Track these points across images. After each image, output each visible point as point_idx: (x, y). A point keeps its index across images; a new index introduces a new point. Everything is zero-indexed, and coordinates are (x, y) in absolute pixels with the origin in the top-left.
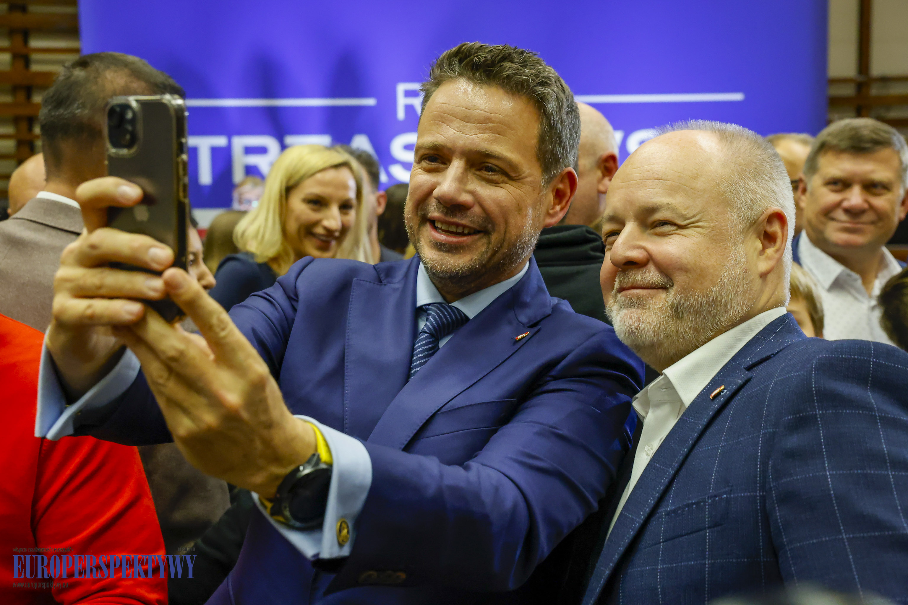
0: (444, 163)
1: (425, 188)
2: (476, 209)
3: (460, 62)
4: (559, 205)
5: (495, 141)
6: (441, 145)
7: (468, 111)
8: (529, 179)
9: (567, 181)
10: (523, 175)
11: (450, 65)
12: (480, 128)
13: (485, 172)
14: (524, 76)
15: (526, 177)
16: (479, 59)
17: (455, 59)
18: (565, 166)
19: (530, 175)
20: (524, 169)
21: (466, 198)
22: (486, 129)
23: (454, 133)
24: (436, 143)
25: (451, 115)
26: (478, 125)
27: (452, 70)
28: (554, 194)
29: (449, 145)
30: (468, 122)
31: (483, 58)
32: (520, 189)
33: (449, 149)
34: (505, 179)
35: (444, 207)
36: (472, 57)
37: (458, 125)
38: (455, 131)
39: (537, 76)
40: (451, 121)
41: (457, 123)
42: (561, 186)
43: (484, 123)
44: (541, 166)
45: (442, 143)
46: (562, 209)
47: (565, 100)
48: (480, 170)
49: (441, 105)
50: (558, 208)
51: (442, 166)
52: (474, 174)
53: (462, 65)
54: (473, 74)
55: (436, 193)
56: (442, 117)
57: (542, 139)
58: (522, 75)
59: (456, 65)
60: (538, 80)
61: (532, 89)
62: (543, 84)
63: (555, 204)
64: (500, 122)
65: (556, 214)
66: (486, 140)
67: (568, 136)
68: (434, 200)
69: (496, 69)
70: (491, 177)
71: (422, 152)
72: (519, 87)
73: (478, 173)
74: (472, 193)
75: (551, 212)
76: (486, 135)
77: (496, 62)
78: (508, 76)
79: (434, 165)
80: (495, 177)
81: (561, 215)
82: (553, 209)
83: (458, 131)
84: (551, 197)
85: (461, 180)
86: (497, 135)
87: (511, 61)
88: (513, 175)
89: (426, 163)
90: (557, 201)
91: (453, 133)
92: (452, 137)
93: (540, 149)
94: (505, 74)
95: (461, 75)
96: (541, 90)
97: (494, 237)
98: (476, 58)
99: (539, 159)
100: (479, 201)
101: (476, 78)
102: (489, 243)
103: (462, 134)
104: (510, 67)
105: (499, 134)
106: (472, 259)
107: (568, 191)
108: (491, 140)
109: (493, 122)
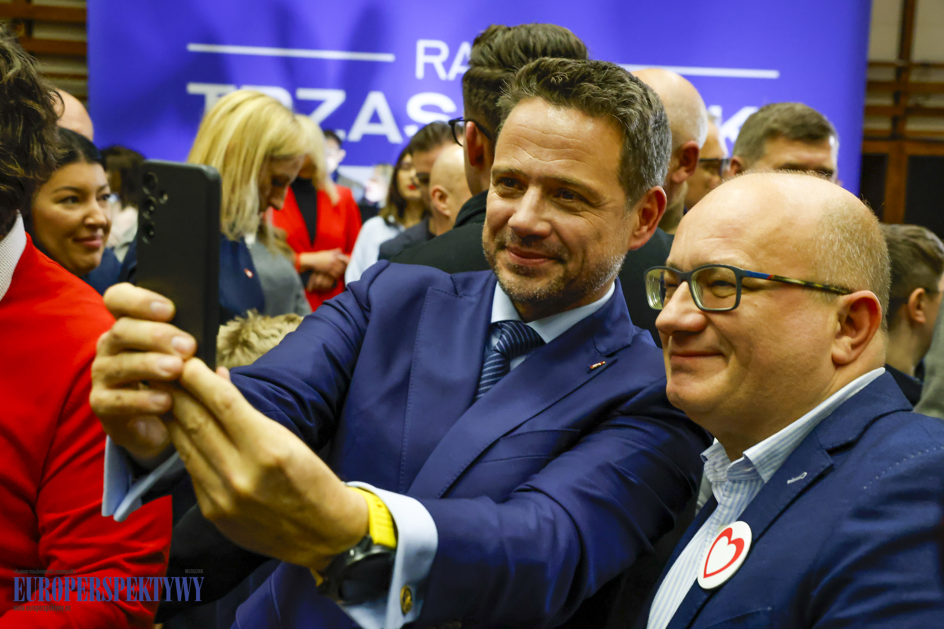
0: (521, 189)
1: (501, 216)
2: (554, 238)
3: (538, 80)
4: (645, 225)
5: (572, 167)
6: (516, 170)
7: (544, 135)
8: (610, 205)
9: (655, 201)
10: (604, 201)
11: (528, 81)
12: (557, 154)
13: (563, 199)
14: (604, 97)
15: (607, 203)
16: (556, 78)
17: (533, 77)
18: (652, 186)
19: (612, 200)
20: (605, 195)
21: (542, 227)
22: (563, 155)
23: (530, 158)
24: (511, 168)
25: (528, 139)
26: (555, 150)
27: (530, 88)
28: (641, 214)
29: (525, 171)
30: (545, 147)
31: (560, 79)
32: (600, 215)
33: (525, 175)
34: (586, 207)
36: (549, 76)
37: (534, 150)
38: (531, 157)
39: (618, 96)
40: (528, 145)
41: (534, 148)
42: (648, 206)
43: (561, 149)
44: (624, 189)
45: (517, 169)
46: (649, 229)
47: (651, 116)
48: (557, 196)
49: (517, 127)
50: (645, 228)
51: (519, 191)
52: (552, 201)
53: (541, 83)
54: (551, 95)
55: (511, 221)
56: (518, 140)
57: (624, 162)
58: (601, 96)
59: (534, 84)
60: (621, 100)
61: (613, 110)
62: (626, 104)
63: (642, 224)
64: (576, 148)
65: (643, 235)
66: (564, 167)
67: (655, 154)
68: (510, 229)
69: (574, 90)
70: (568, 205)
71: (498, 176)
72: (600, 107)
73: (555, 199)
74: (549, 221)
75: (637, 233)
76: (562, 161)
77: (575, 82)
78: (587, 98)
79: (510, 189)
80: (574, 204)
81: (648, 237)
82: (639, 229)
83: (534, 156)
84: (637, 218)
85: (537, 209)
86: (575, 161)
87: (591, 81)
88: (594, 202)
89: (502, 187)
90: (644, 221)
91: (528, 158)
92: (527, 162)
93: (622, 173)
94: (584, 96)
95: (538, 94)
96: (623, 110)
97: (571, 266)
98: (553, 78)
99: (621, 183)
100: (555, 230)
101: (553, 98)
102: (566, 271)
103: (538, 160)
104: (590, 88)
105: (577, 160)
106: (550, 282)
107: (656, 210)
108: (569, 167)
109: (570, 147)
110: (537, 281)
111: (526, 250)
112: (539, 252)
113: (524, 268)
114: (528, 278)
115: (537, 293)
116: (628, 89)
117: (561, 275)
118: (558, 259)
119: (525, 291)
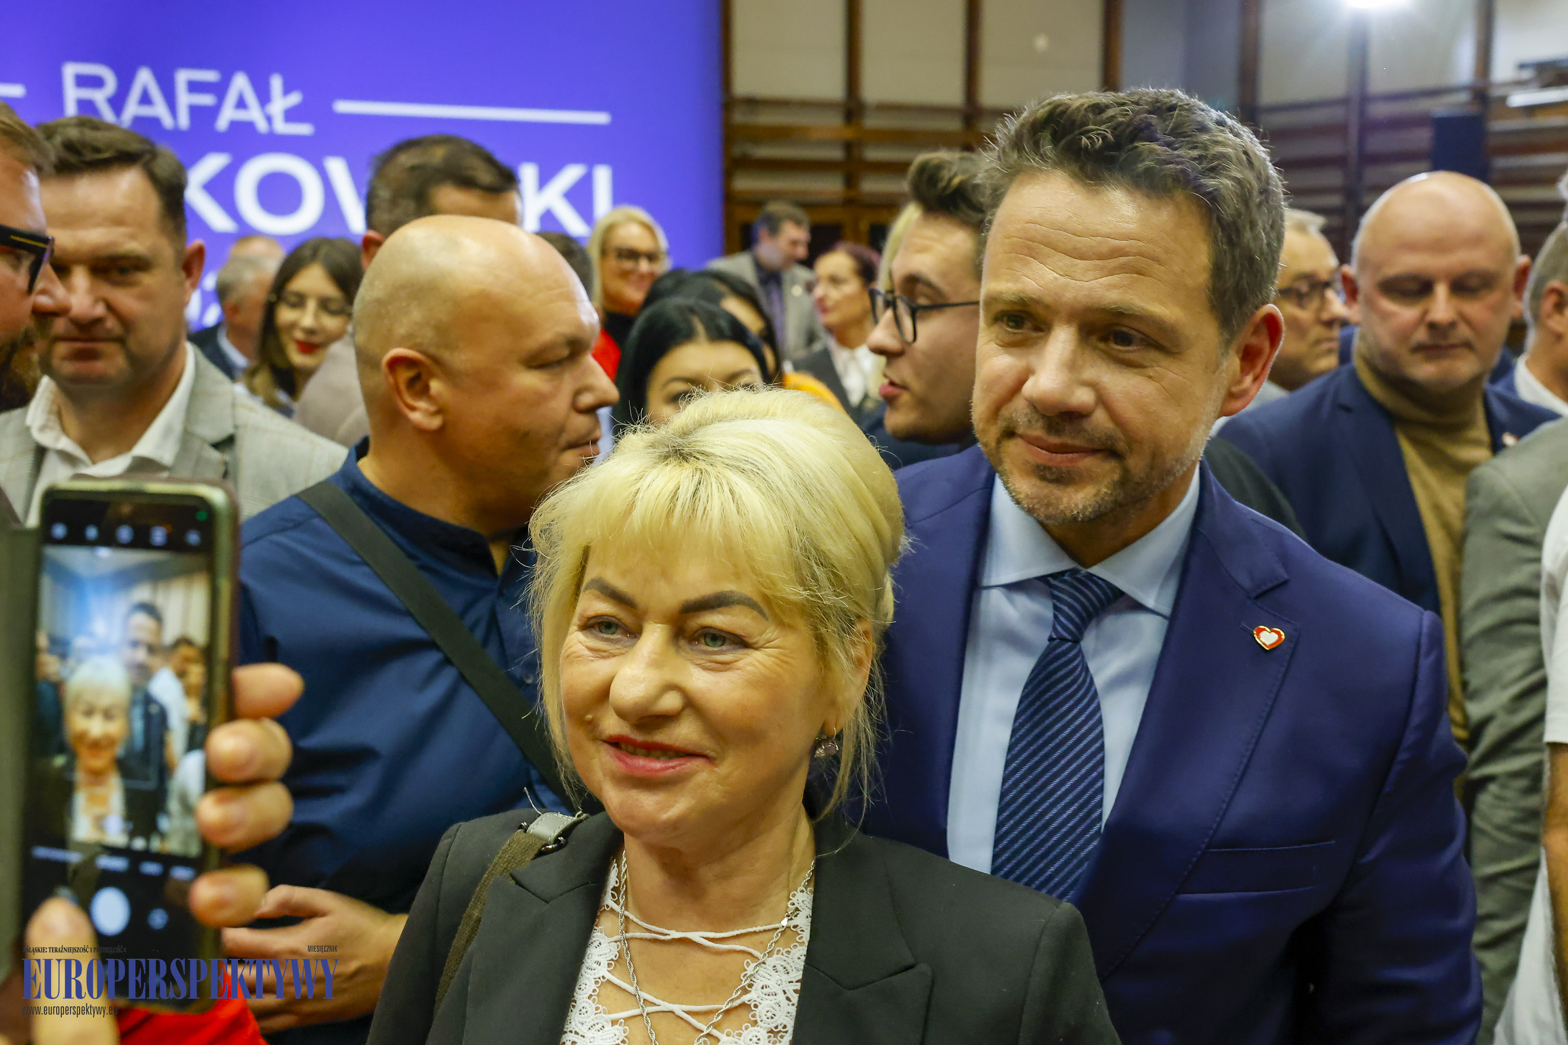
0: (1038, 329)
1: (1009, 380)
2: (1101, 416)
3: (1056, 140)
4: (1250, 372)
5: (1132, 287)
6: (1031, 299)
9: (1264, 331)
11: (1036, 143)
12: (1102, 268)
13: (1115, 346)
14: (1177, 163)
16: (1089, 138)
17: (1045, 133)
18: (1261, 306)
21: (1083, 397)
22: (1115, 268)
23: (1056, 278)
24: (1022, 295)
25: (1048, 245)
26: (1098, 262)
27: (1040, 156)
28: (1241, 355)
29: (1048, 299)
30: (1081, 258)
31: (1097, 138)
33: (1047, 307)
35: (1044, 416)
36: (1076, 134)
37: (1060, 263)
38: (1056, 275)
39: (1200, 158)
40: (1048, 256)
41: (1060, 261)
42: (1254, 341)
43: (1108, 259)
45: (1033, 296)
48: (1104, 339)
49: (1027, 225)
50: (1249, 377)
51: (1034, 334)
52: (1095, 348)
53: (1059, 147)
54: (1082, 168)
55: (1029, 388)
56: (1029, 248)
57: (1217, 271)
58: (1172, 163)
59: (1048, 148)
61: (1194, 184)
62: (1213, 171)
63: (1241, 372)
64: (1136, 254)
65: (1246, 389)
68: (1025, 403)
69: (1123, 156)
70: (1127, 355)
71: (1000, 307)
73: (1102, 345)
74: (1093, 386)
75: (1237, 387)
76: (1115, 279)
77: (1124, 142)
78: (1148, 168)
79: (1018, 333)
81: (1254, 392)
82: (1240, 381)
83: (1061, 273)
84: (1233, 362)
85: (1072, 366)
86: (1135, 275)
87: (1152, 139)
88: (1169, 345)
89: (1004, 329)
90: (1246, 367)
91: (1052, 278)
92: (1052, 285)
94: (1141, 166)
95: (1057, 165)
97: (1133, 462)
98: (1084, 140)
99: (1213, 307)
100: (1103, 400)
101: (1085, 173)
102: (1125, 471)
103: (1070, 281)
104: (1151, 151)
105: (1138, 274)
106: (1099, 492)
108: (1124, 286)
109: (1126, 254)
110: (1077, 491)
111: (1057, 439)
112: (1076, 442)
113: (1054, 470)
114: (1062, 487)
115: (1078, 513)
116: (1217, 143)
117: (1117, 478)
118: (1110, 453)
119: (1058, 511)
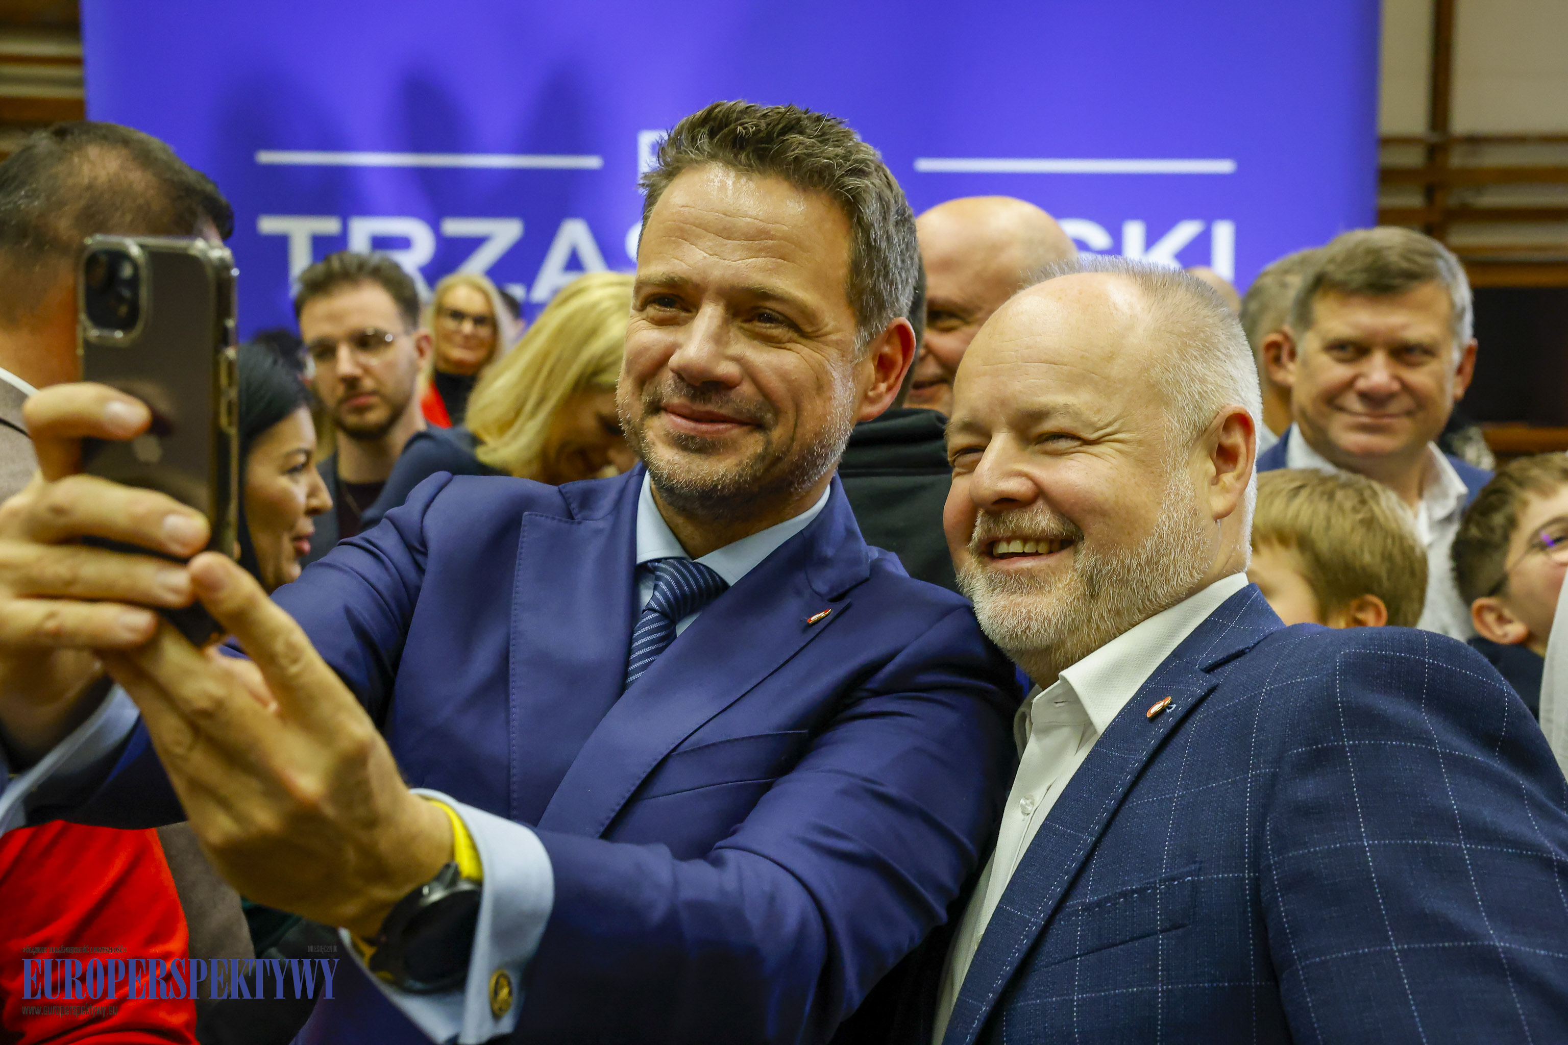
0: (687, 310)
1: (655, 354)
2: (746, 388)
3: (712, 134)
4: (883, 381)
5: (775, 271)
6: (681, 278)
7: (728, 218)
8: (834, 337)
9: (897, 341)
10: (825, 330)
11: (694, 140)
12: (749, 249)
13: (759, 324)
14: (824, 158)
15: (829, 333)
16: (745, 128)
17: (702, 130)
18: (895, 315)
19: (837, 330)
20: (827, 320)
21: (726, 369)
22: (761, 250)
23: (705, 257)
24: (672, 275)
25: (699, 226)
26: (745, 243)
27: (697, 149)
28: (876, 363)
29: (696, 278)
30: (728, 238)
31: (752, 128)
32: (819, 351)
33: (696, 286)
34: (795, 336)
35: (689, 385)
36: (732, 126)
37: (710, 244)
38: (705, 255)
39: (846, 158)
40: (699, 237)
41: (710, 241)
42: (886, 349)
43: (755, 240)
44: (854, 315)
45: (684, 276)
46: (889, 389)
47: (893, 201)
48: (750, 320)
49: (680, 209)
50: (883, 387)
51: (684, 314)
52: (741, 328)
53: (715, 140)
54: (736, 156)
55: (674, 361)
56: (682, 230)
57: (855, 268)
58: (820, 157)
59: (704, 141)
60: (847, 165)
61: (838, 180)
62: (857, 172)
63: (877, 381)
64: (781, 239)
65: (880, 397)
66: (763, 270)
67: (899, 263)
68: (671, 374)
69: (775, 147)
70: (770, 332)
71: (647, 291)
72: (816, 178)
73: (746, 326)
74: (737, 360)
75: (871, 394)
76: (760, 261)
77: (775, 135)
78: (796, 158)
79: (669, 312)
80: (777, 331)
81: (888, 400)
82: (874, 388)
83: (711, 253)
84: (870, 368)
85: (719, 338)
86: (780, 261)
87: (801, 133)
88: (808, 329)
89: (655, 309)
90: (880, 376)
91: (701, 258)
92: (700, 264)
93: (853, 285)
94: (791, 155)
95: (713, 157)
96: (853, 182)
97: (778, 434)
98: (739, 128)
99: (851, 302)
100: (750, 373)
101: (740, 162)
102: (768, 443)
103: (718, 260)
104: (800, 143)
105: (783, 259)
106: (741, 462)
107: (900, 359)
108: (770, 269)
109: (772, 238)
110: (719, 461)
111: (701, 407)
112: (725, 411)
114: (703, 456)
115: (718, 480)
117: (759, 450)
118: (756, 424)
119: (699, 477)
